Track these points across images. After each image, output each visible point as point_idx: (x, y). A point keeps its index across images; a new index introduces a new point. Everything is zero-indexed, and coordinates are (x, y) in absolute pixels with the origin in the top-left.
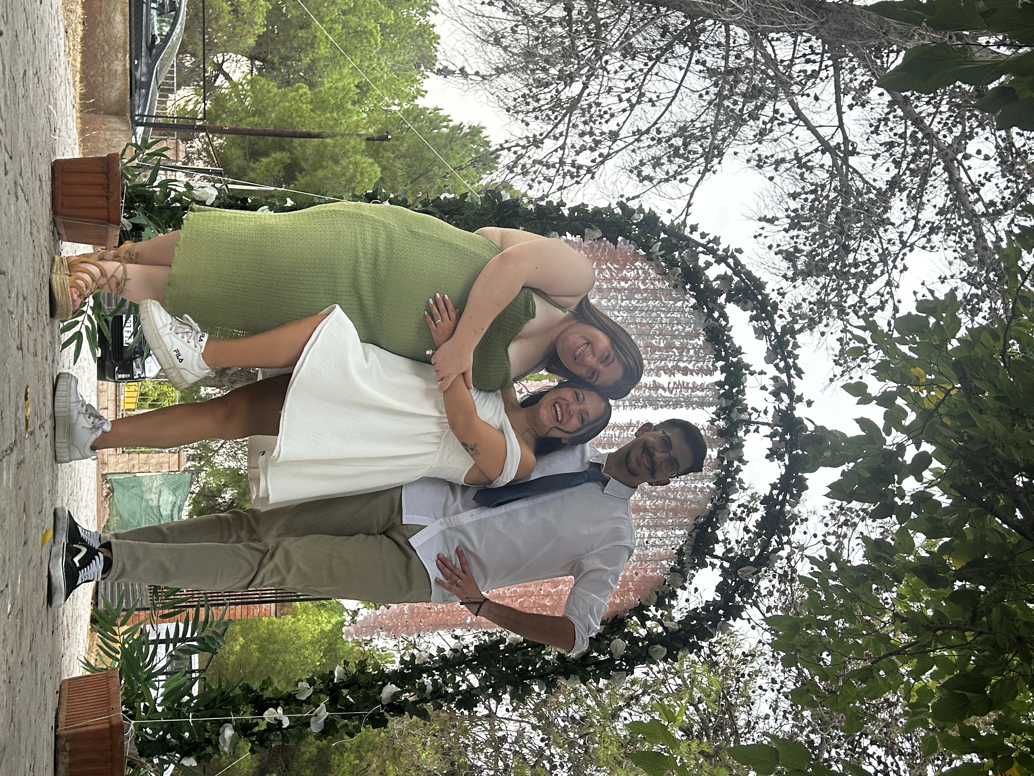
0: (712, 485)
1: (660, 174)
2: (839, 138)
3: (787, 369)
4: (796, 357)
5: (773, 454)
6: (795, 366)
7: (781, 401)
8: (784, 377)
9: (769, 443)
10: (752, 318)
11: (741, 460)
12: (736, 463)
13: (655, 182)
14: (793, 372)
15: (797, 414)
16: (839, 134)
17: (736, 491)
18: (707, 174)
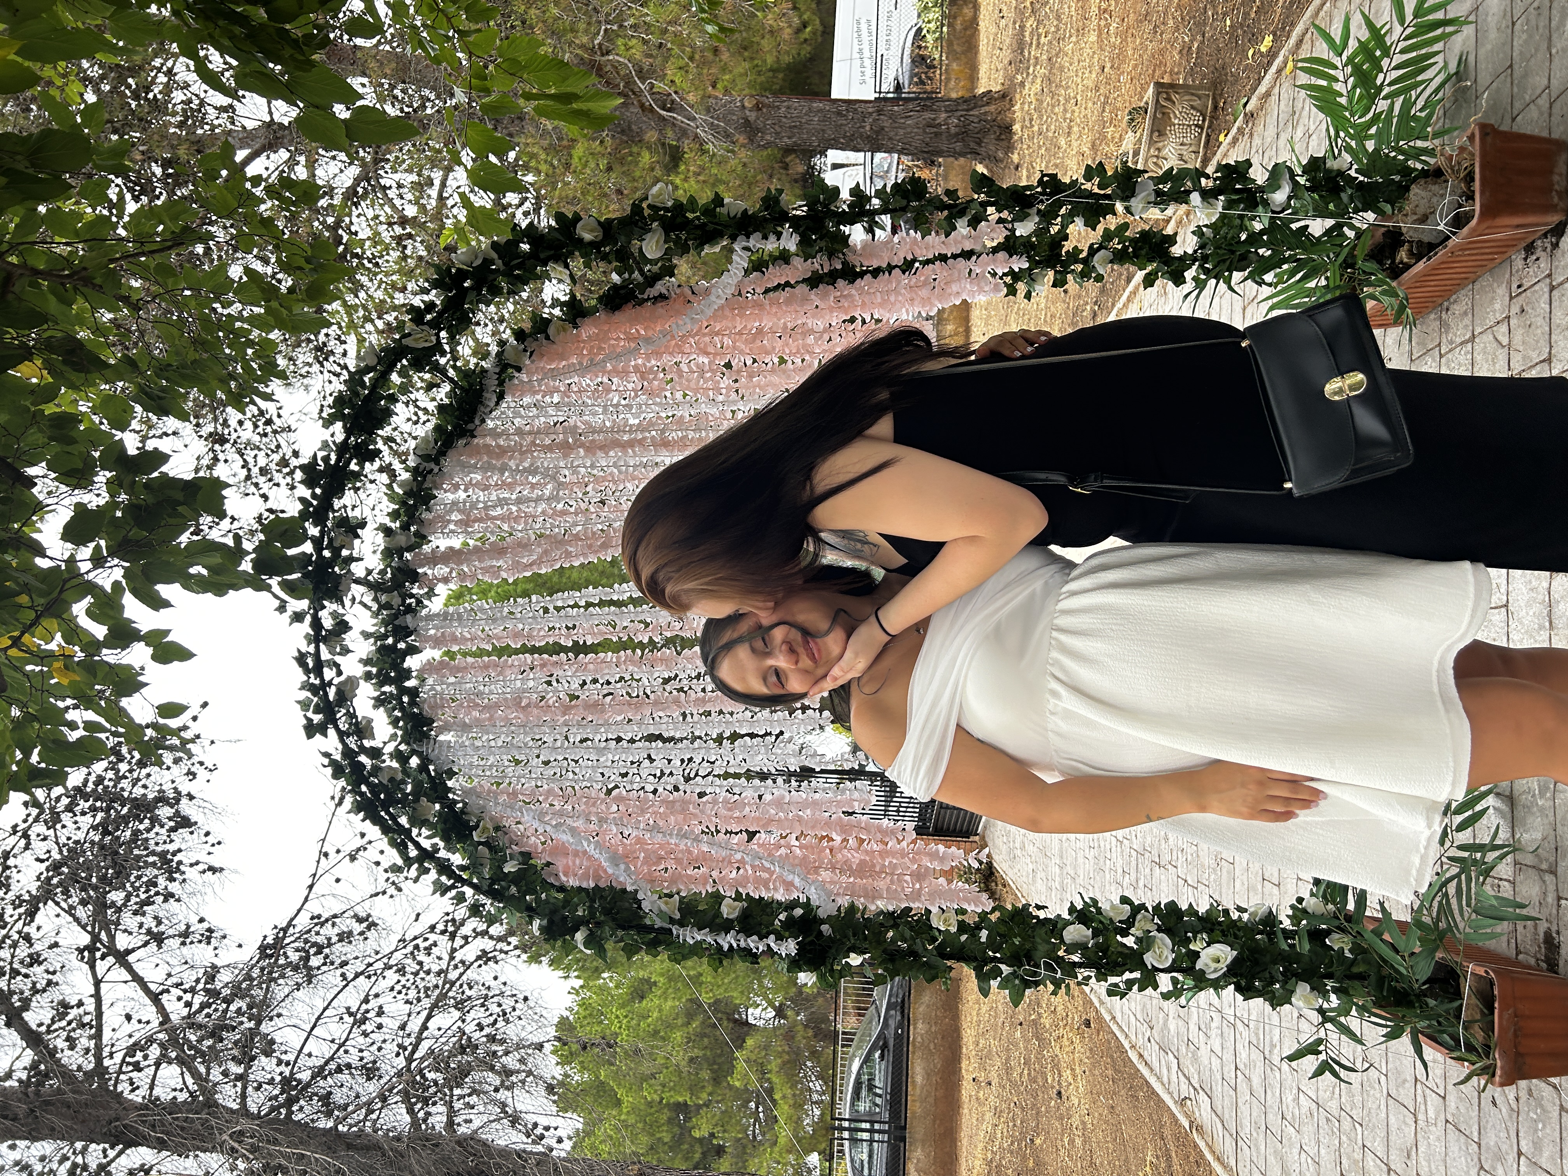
2: (101, 967)
4: (304, 686)
5: (351, 529)
7: (335, 616)
8: (326, 655)
9: (357, 548)
11: (389, 528)
12: (395, 528)
13: (350, 913)
14: (311, 663)
16: (100, 972)
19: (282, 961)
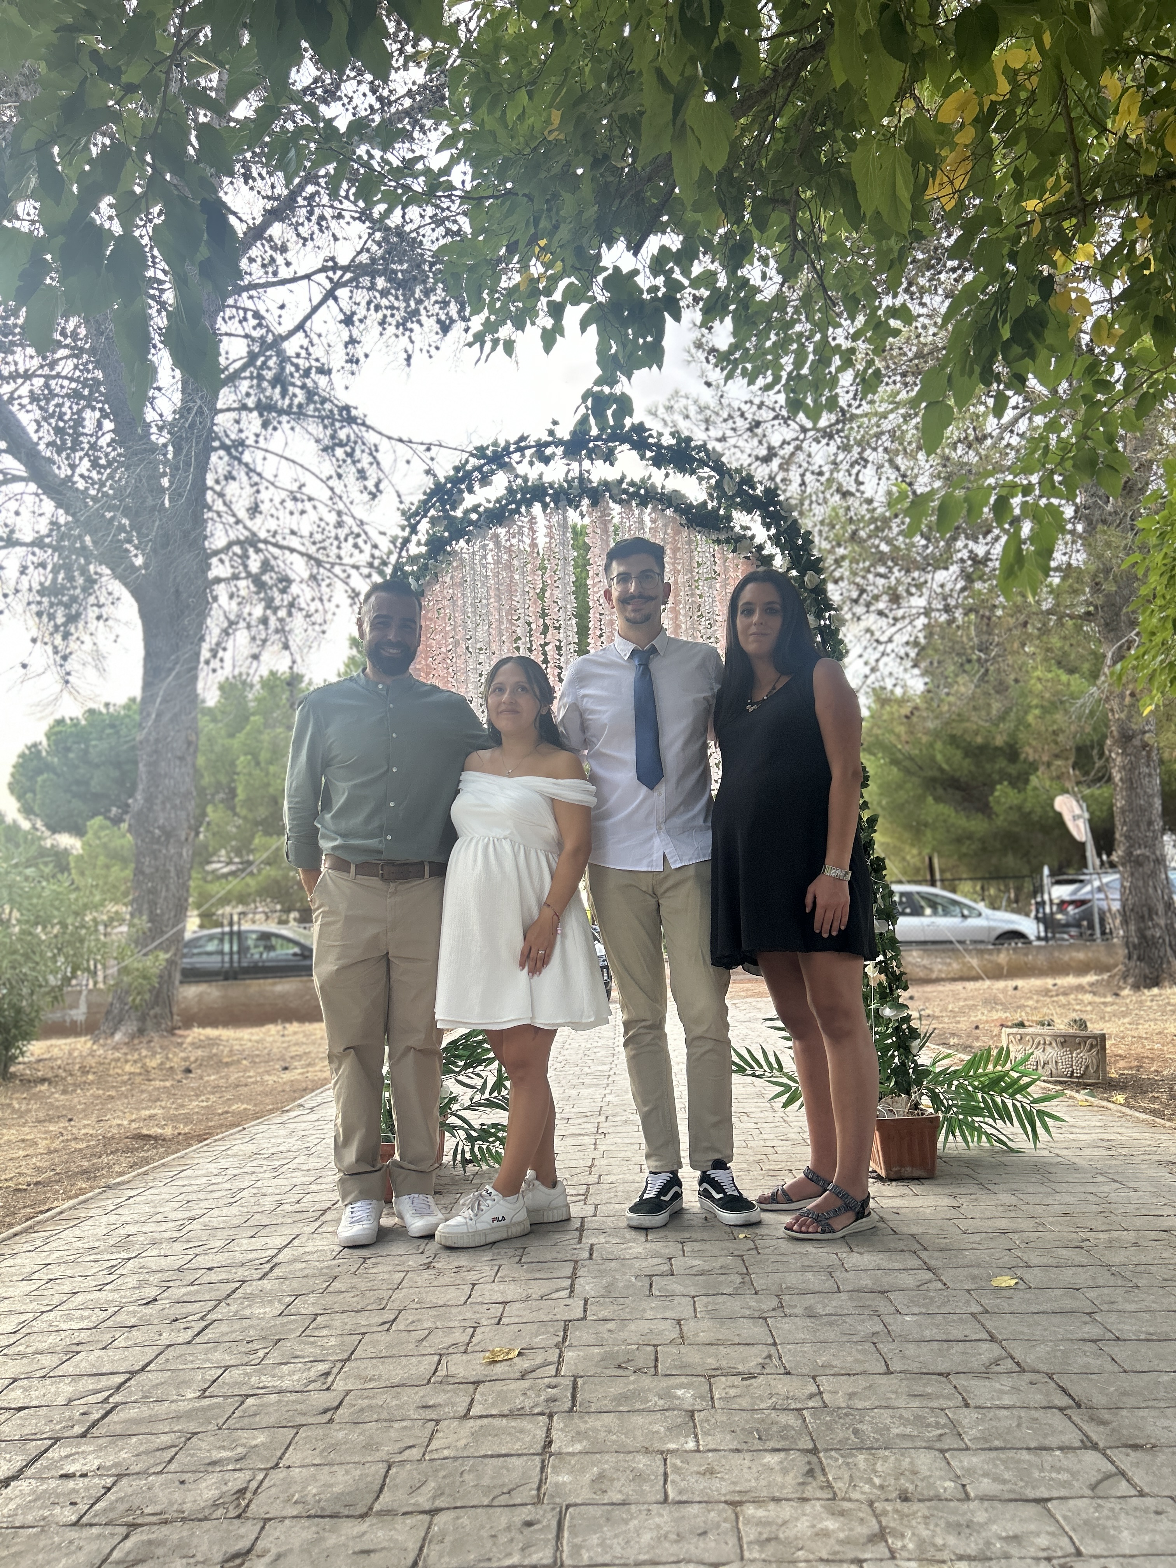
0: (648, 510)
1: (373, 473)
2: (321, 278)
3: (521, 449)
4: (507, 442)
5: (609, 457)
6: (517, 443)
7: (553, 455)
8: (528, 452)
9: (599, 463)
10: (471, 490)
11: (621, 481)
12: (624, 486)
13: (382, 476)
14: (523, 444)
15: (567, 437)
16: (317, 277)
17: (653, 486)
18: (368, 422)
19: (338, 425)
